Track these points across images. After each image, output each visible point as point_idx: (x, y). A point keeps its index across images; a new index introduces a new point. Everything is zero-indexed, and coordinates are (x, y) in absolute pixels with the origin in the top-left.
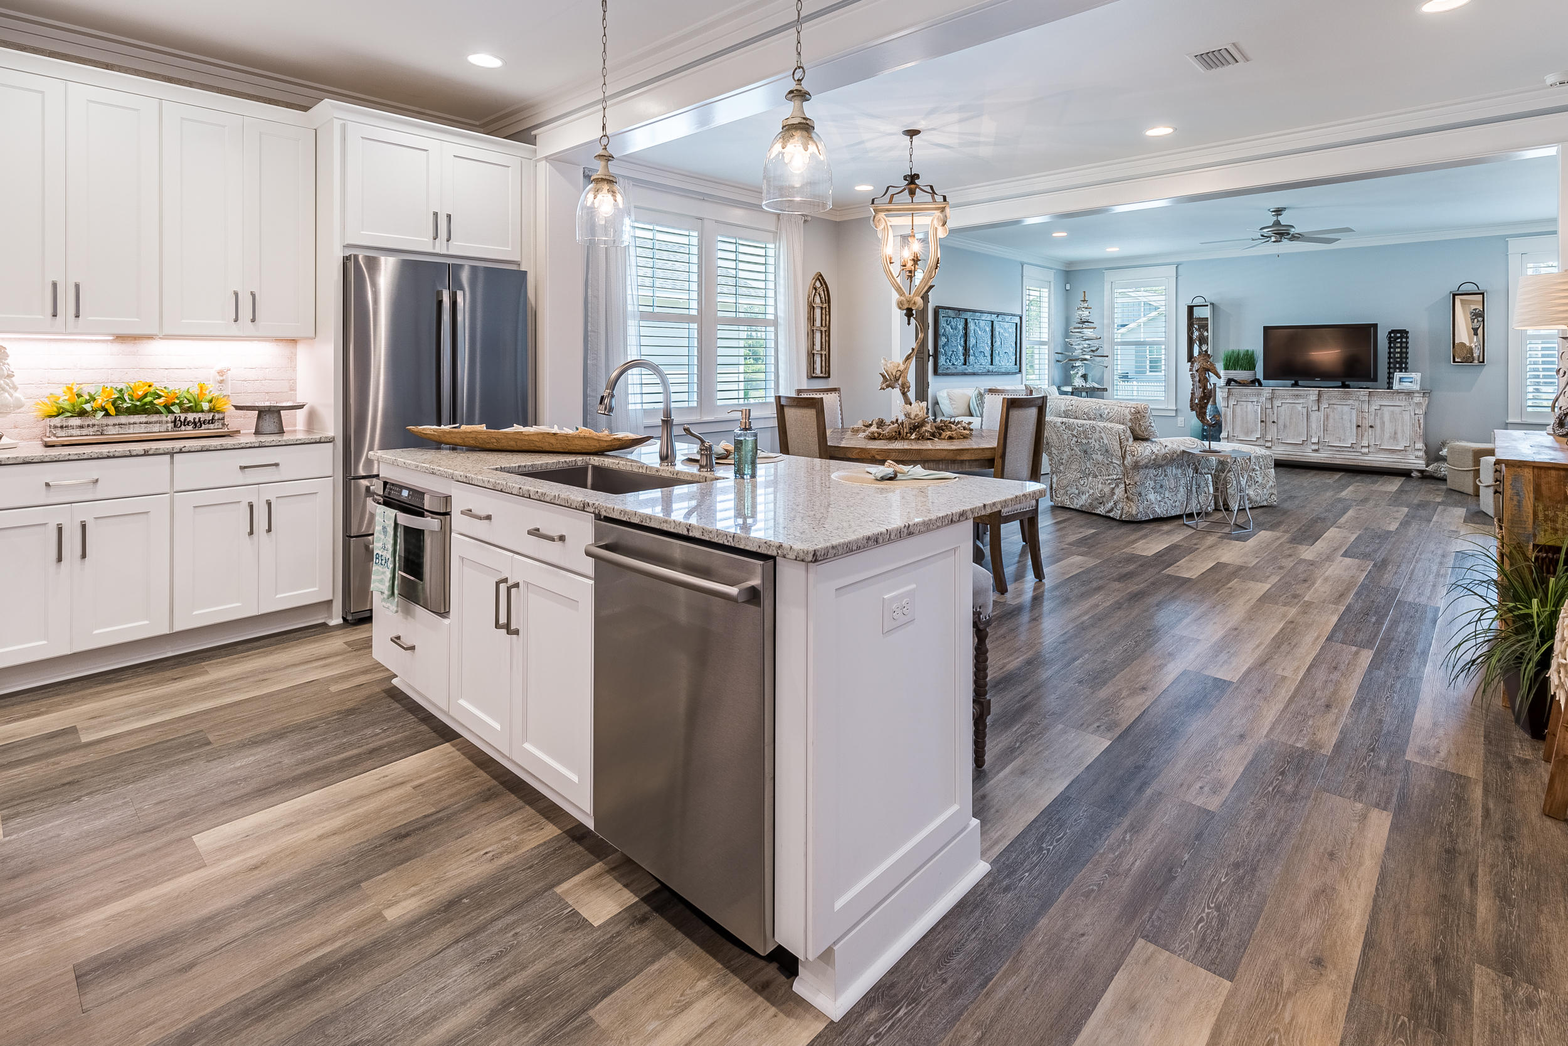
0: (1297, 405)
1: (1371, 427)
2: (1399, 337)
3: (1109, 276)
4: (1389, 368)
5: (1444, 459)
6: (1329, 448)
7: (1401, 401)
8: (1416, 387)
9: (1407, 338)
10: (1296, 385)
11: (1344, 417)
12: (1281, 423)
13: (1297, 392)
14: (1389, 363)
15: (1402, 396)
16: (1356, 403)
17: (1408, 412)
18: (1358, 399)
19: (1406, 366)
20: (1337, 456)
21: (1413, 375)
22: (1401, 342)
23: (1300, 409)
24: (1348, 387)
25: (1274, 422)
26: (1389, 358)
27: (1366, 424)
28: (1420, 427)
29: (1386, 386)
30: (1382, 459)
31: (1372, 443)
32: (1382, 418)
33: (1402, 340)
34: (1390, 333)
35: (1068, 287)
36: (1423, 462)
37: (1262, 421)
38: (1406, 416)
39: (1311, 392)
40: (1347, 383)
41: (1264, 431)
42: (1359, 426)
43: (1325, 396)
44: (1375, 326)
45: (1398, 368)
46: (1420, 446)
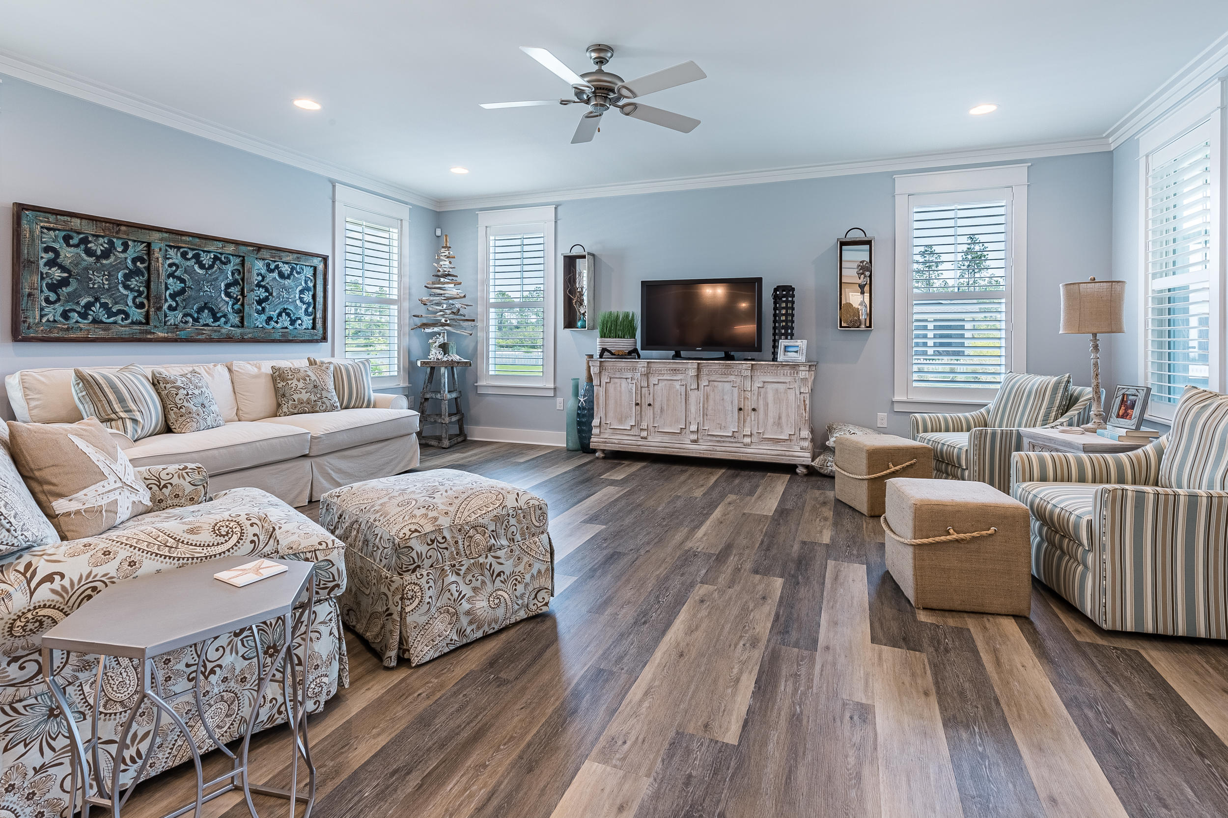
0: (675, 383)
1: (754, 410)
2: (784, 293)
3: (484, 219)
4: (774, 334)
5: (832, 450)
6: (709, 438)
7: (785, 376)
8: (801, 358)
9: (793, 296)
10: (677, 356)
11: (725, 397)
12: (657, 405)
13: (675, 366)
14: (774, 328)
15: (787, 371)
16: (738, 380)
17: (792, 391)
18: (740, 374)
19: (792, 331)
20: (718, 448)
21: (799, 342)
22: (787, 302)
23: (678, 387)
24: (732, 358)
25: (650, 405)
26: (775, 322)
27: (749, 406)
28: (805, 409)
29: (771, 357)
30: (765, 452)
31: (755, 432)
32: (765, 398)
33: (787, 299)
34: (776, 290)
35: (439, 233)
36: (808, 455)
37: (637, 404)
38: (791, 395)
39: (689, 366)
40: (732, 353)
41: (640, 417)
42: (740, 409)
43: (705, 371)
44: (759, 280)
45: (783, 334)
46: (805, 433)
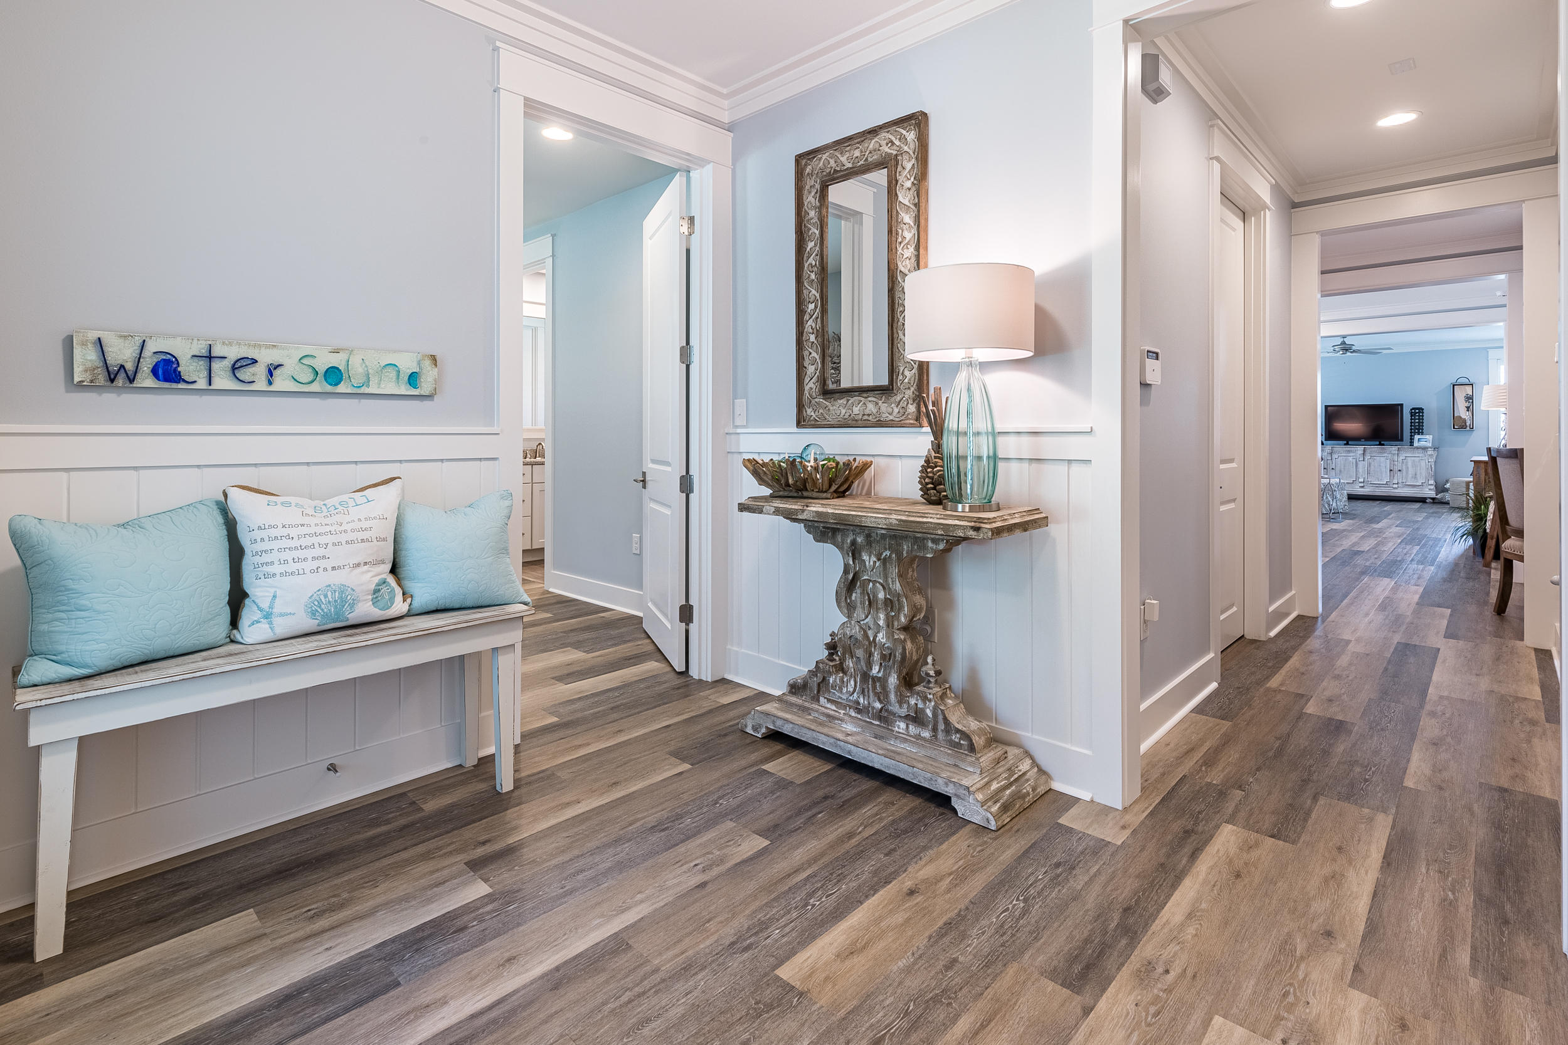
0: (1349, 457)
1: (1400, 471)
2: (1417, 412)
4: (1411, 433)
5: (1448, 490)
6: (1371, 485)
7: (1419, 454)
8: (1429, 445)
9: (1423, 413)
10: (1347, 444)
11: (1381, 466)
12: (1338, 469)
13: (1348, 449)
14: (1411, 429)
15: (1420, 450)
18: (1390, 453)
19: (1422, 431)
20: (1377, 490)
21: (1427, 437)
22: (1419, 416)
23: (1351, 459)
24: (1383, 445)
25: (1333, 469)
26: (1411, 426)
27: (1396, 468)
28: (1432, 470)
29: (1409, 444)
30: (1407, 491)
31: (1400, 481)
32: (1407, 465)
33: (1419, 414)
34: (1411, 410)
36: (1434, 493)
37: (1325, 468)
38: (1423, 464)
39: (1358, 449)
40: (1384, 442)
42: (1391, 471)
43: (1368, 451)
44: (1401, 405)
45: (1417, 432)
46: (1432, 482)
